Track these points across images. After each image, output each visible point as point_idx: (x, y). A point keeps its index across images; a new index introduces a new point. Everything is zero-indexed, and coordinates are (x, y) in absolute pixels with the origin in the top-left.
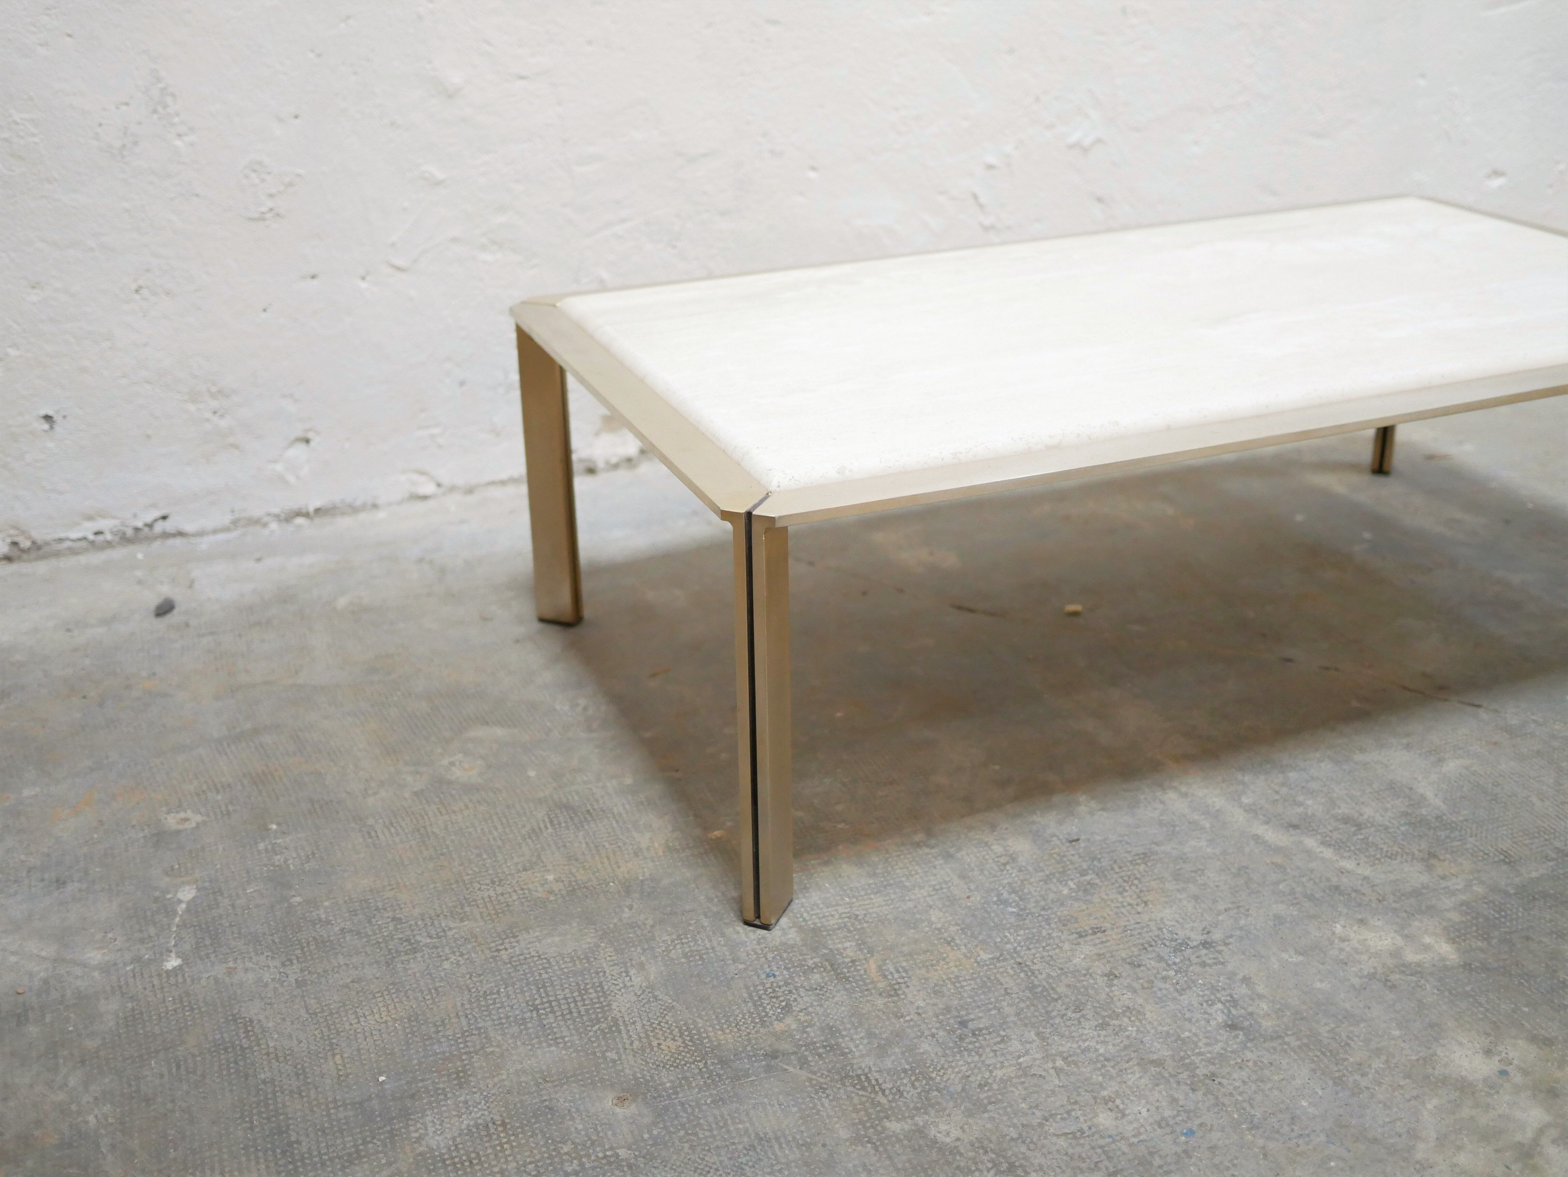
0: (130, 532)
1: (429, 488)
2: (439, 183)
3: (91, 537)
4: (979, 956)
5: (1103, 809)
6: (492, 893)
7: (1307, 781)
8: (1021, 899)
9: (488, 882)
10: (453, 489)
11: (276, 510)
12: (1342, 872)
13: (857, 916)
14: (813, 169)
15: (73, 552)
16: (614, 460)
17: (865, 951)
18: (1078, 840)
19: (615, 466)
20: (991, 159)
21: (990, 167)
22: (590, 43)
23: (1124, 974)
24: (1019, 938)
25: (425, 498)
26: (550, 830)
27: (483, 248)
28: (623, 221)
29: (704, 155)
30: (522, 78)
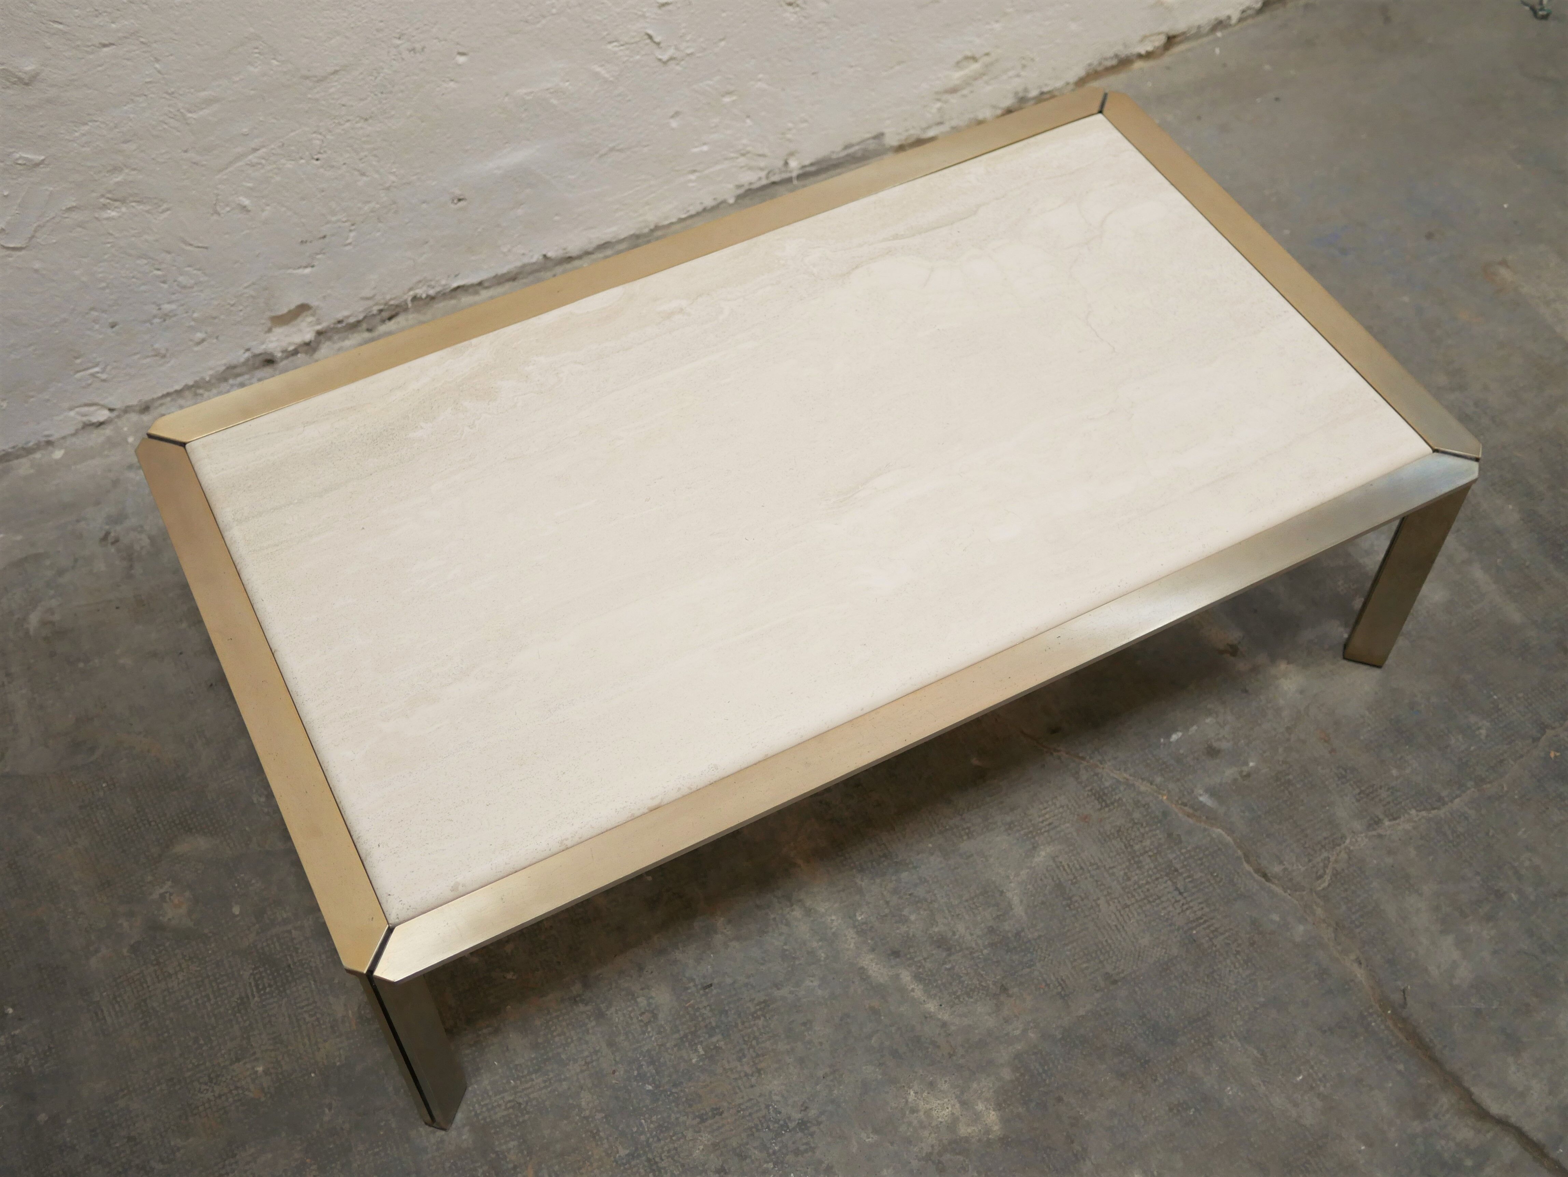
1: (102, 415)
4: (618, 1152)
5: (737, 938)
6: (209, 1095)
7: (916, 885)
8: (658, 1073)
9: (206, 1079)
10: (127, 410)
12: (927, 1017)
13: (520, 1104)
16: (291, 348)
17: (525, 1153)
18: (711, 985)
23: (733, 1169)
24: (652, 1126)
25: (100, 424)
26: (256, 999)
27: (105, 207)
28: (255, 150)
29: (335, 72)
30: (105, 46)
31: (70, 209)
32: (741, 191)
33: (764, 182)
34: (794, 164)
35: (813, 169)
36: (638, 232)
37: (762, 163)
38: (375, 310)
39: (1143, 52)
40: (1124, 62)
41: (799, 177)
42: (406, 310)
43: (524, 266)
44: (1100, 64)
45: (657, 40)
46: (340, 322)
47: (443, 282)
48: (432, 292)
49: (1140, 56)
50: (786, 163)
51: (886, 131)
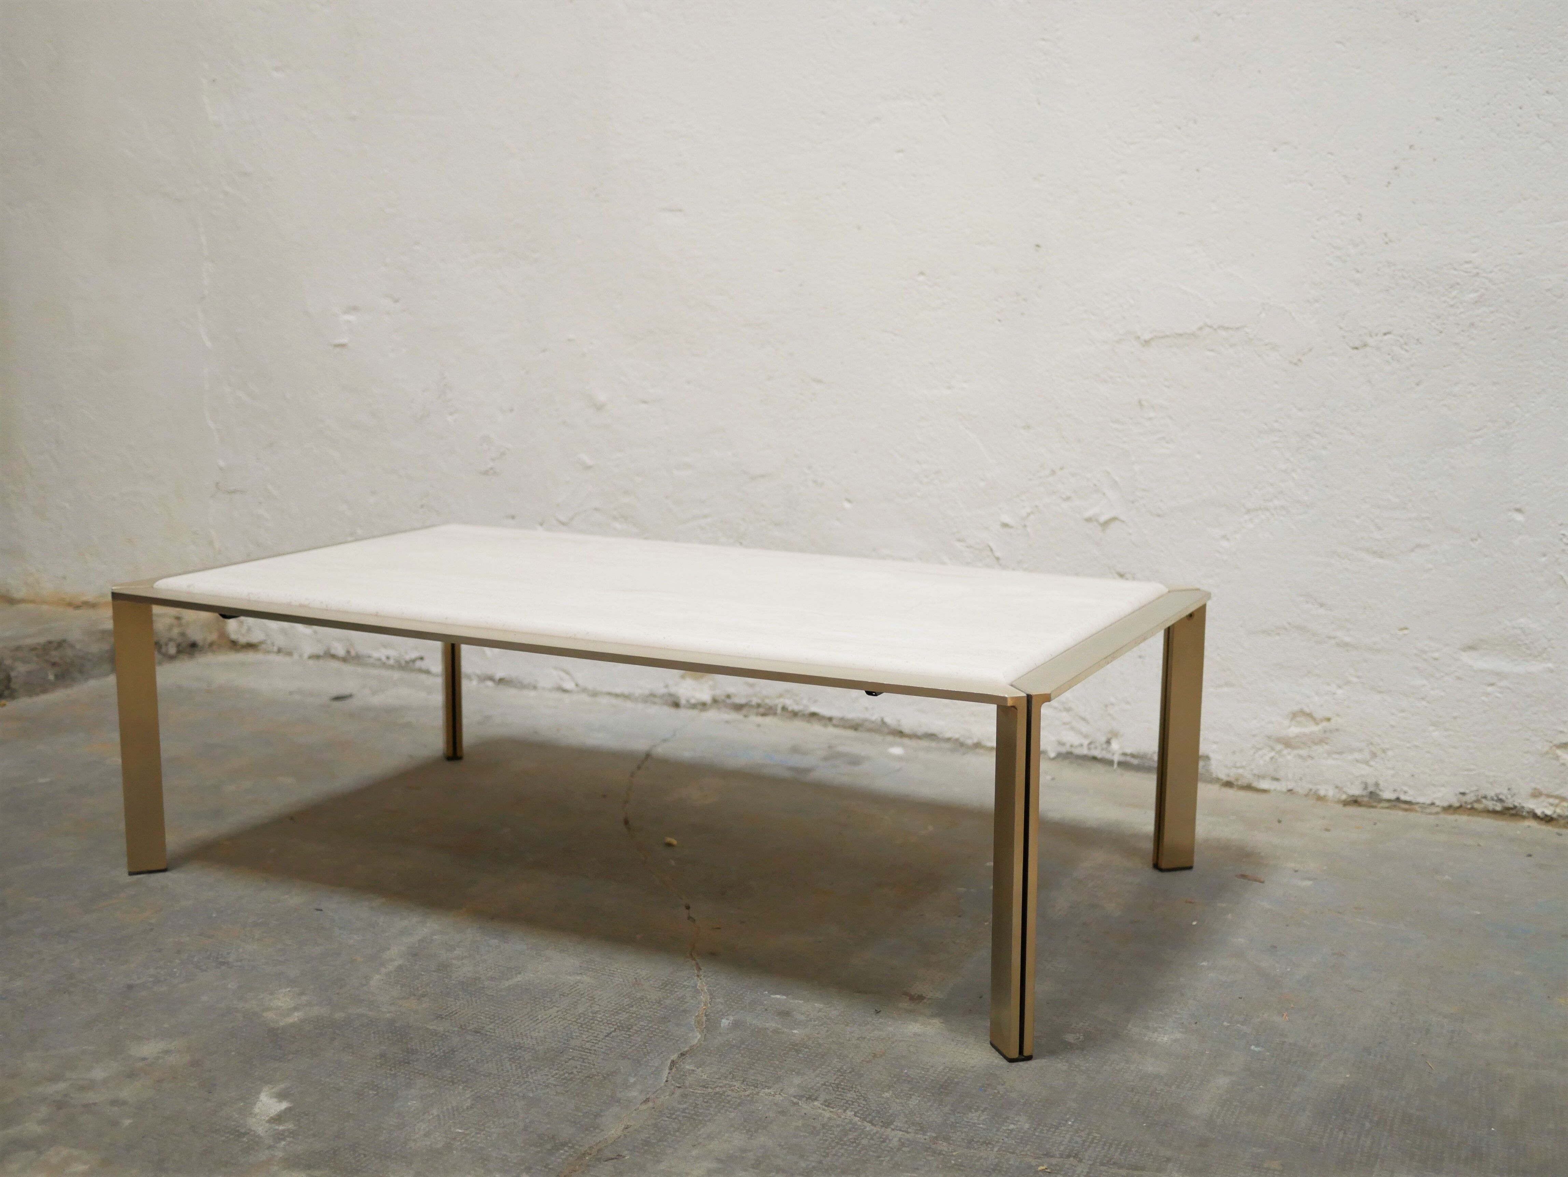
0: (403, 663)
1: (569, 685)
2: (589, 468)
3: (384, 658)
10: (585, 690)
11: (478, 672)
13: (167, 887)
14: (849, 501)
15: (373, 666)
16: (693, 701)
19: (693, 706)
20: (1006, 519)
21: (1005, 525)
22: (689, 382)
25: (565, 691)
27: (615, 518)
28: (705, 516)
29: (762, 476)
30: (645, 402)
31: (596, 509)
32: (1063, 750)
33: (1085, 751)
34: (1115, 746)
35: (1135, 762)
36: (962, 740)
37: (1084, 728)
38: (755, 701)
39: (1539, 812)
40: (1511, 813)
41: (1120, 764)
42: (775, 714)
43: (866, 720)
44: (1478, 801)
45: (998, 554)
46: (729, 696)
47: (805, 702)
48: (796, 708)
49: (1535, 816)
50: (1108, 742)
51: (1211, 755)
